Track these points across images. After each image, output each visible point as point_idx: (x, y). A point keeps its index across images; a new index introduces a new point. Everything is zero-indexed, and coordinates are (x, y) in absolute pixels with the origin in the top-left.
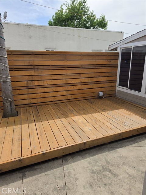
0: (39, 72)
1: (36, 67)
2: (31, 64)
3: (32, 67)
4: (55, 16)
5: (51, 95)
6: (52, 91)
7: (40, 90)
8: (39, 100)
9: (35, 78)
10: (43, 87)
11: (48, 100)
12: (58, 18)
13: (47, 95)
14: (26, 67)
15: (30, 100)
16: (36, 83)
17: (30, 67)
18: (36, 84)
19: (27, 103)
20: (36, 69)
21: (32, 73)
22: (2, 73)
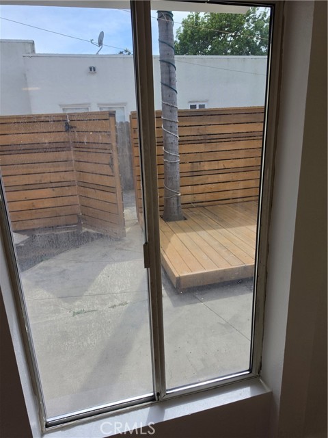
0: (213, 147)
1: (208, 137)
2: (201, 132)
3: (202, 138)
4: (182, 29)
5: (228, 186)
6: (230, 179)
7: (210, 179)
8: (208, 197)
9: (206, 157)
10: (216, 172)
11: (222, 196)
12: (191, 32)
13: (222, 187)
14: (192, 138)
15: (195, 195)
16: (206, 166)
17: (199, 138)
18: (206, 168)
19: (190, 201)
20: (209, 141)
21: (201, 147)
22: (170, 148)
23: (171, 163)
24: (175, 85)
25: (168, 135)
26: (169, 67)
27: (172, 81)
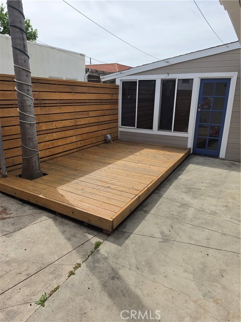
0: (46, 110)
1: (43, 102)
2: (37, 97)
5: (60, 142)
6: (60, 136)
7: (47, 137)
9: (42, 119)
10: (51, 131)
11: (56, 151)
13: (56, 143)
16: (43, 127)
18: (44, 129)
20: (43, 105)
22: (29, 110)
23: (30, 124)
24: (27, 51)
25: (26, 98)
26: (22, 34)
27: (26, 47)
